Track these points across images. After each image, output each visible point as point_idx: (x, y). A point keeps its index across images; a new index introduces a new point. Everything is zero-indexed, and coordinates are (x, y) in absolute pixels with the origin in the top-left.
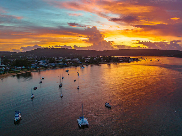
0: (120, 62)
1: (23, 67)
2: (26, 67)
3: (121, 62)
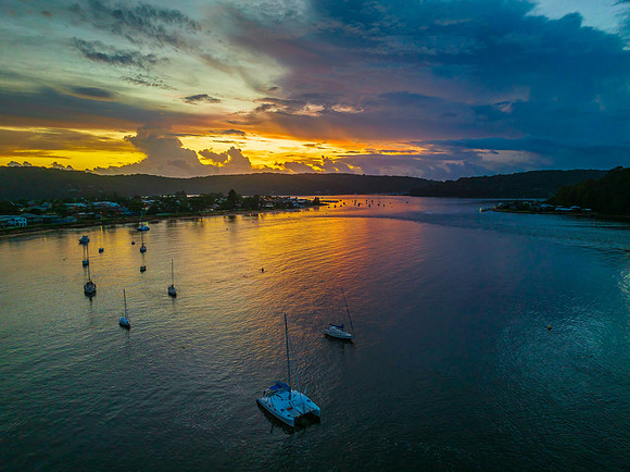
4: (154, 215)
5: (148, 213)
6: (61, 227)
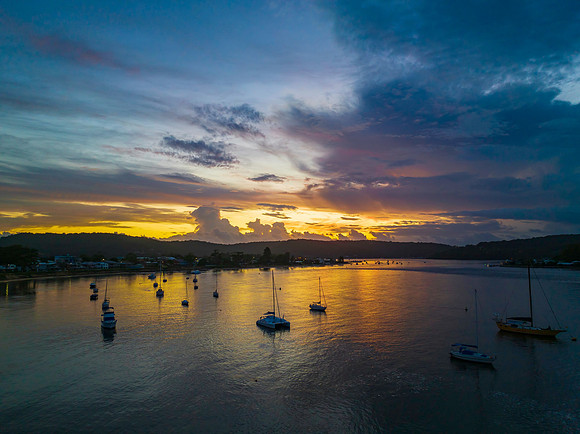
0: (296, 265)
1: (12, 267)
2: (20, 268)
3: (300, 265)
4: (203, 266)
5: (199, 264)
6: (133, 270)
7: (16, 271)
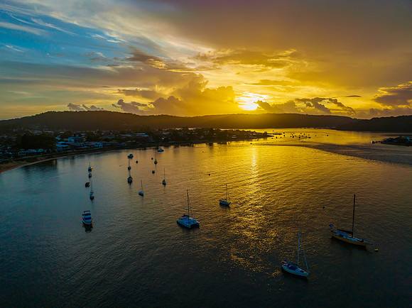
1: (40, 150)
4: (167, 142)
5: (164, 141)
6: (119, 148)
7: (43, 152)
